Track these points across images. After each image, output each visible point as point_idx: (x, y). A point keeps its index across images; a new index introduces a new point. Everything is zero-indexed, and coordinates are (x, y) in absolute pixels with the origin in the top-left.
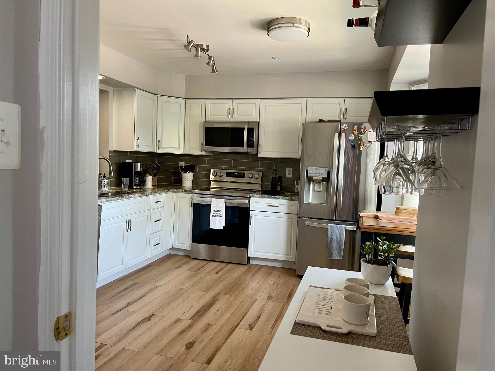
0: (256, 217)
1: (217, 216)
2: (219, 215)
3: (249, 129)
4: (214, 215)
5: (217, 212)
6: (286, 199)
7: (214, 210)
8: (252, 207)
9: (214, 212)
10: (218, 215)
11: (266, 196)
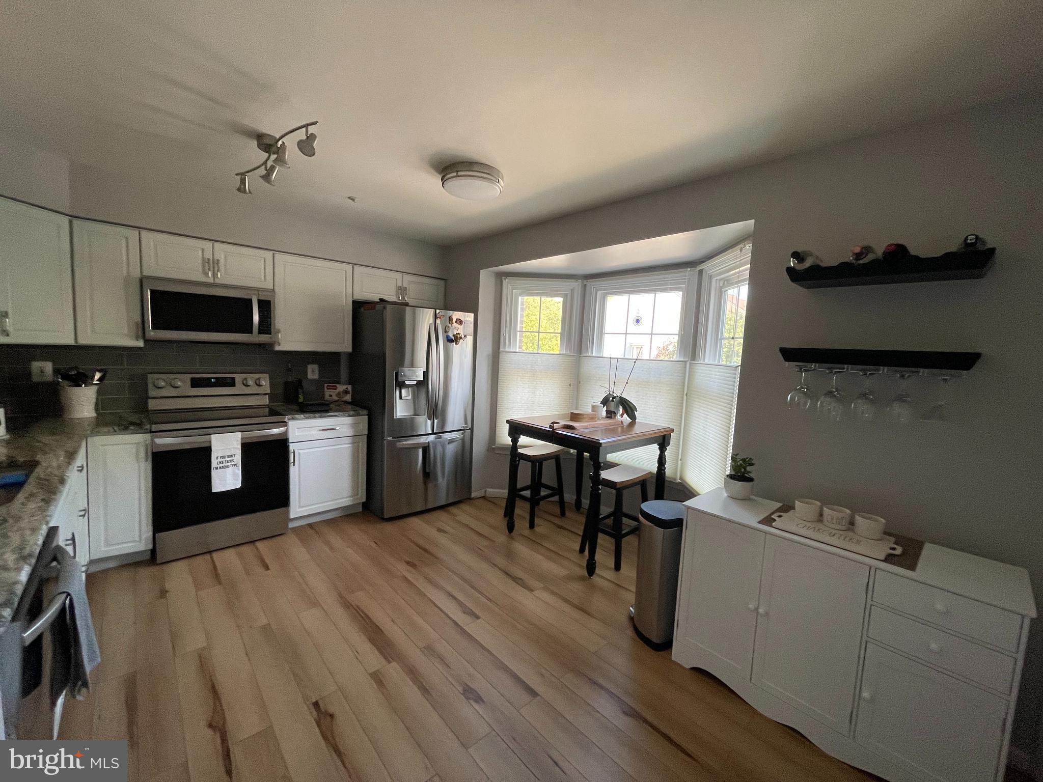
0: (300, 451)
1: (227, 467)
2: (232, 463)
3: (260, 302)
4: (221, 465)
5: (227, 459)
6: (349, 416)
7: (219, 457)
8: (292, 438)
9: (220, 460)
10: (229, 464)
11: (317, 415)
